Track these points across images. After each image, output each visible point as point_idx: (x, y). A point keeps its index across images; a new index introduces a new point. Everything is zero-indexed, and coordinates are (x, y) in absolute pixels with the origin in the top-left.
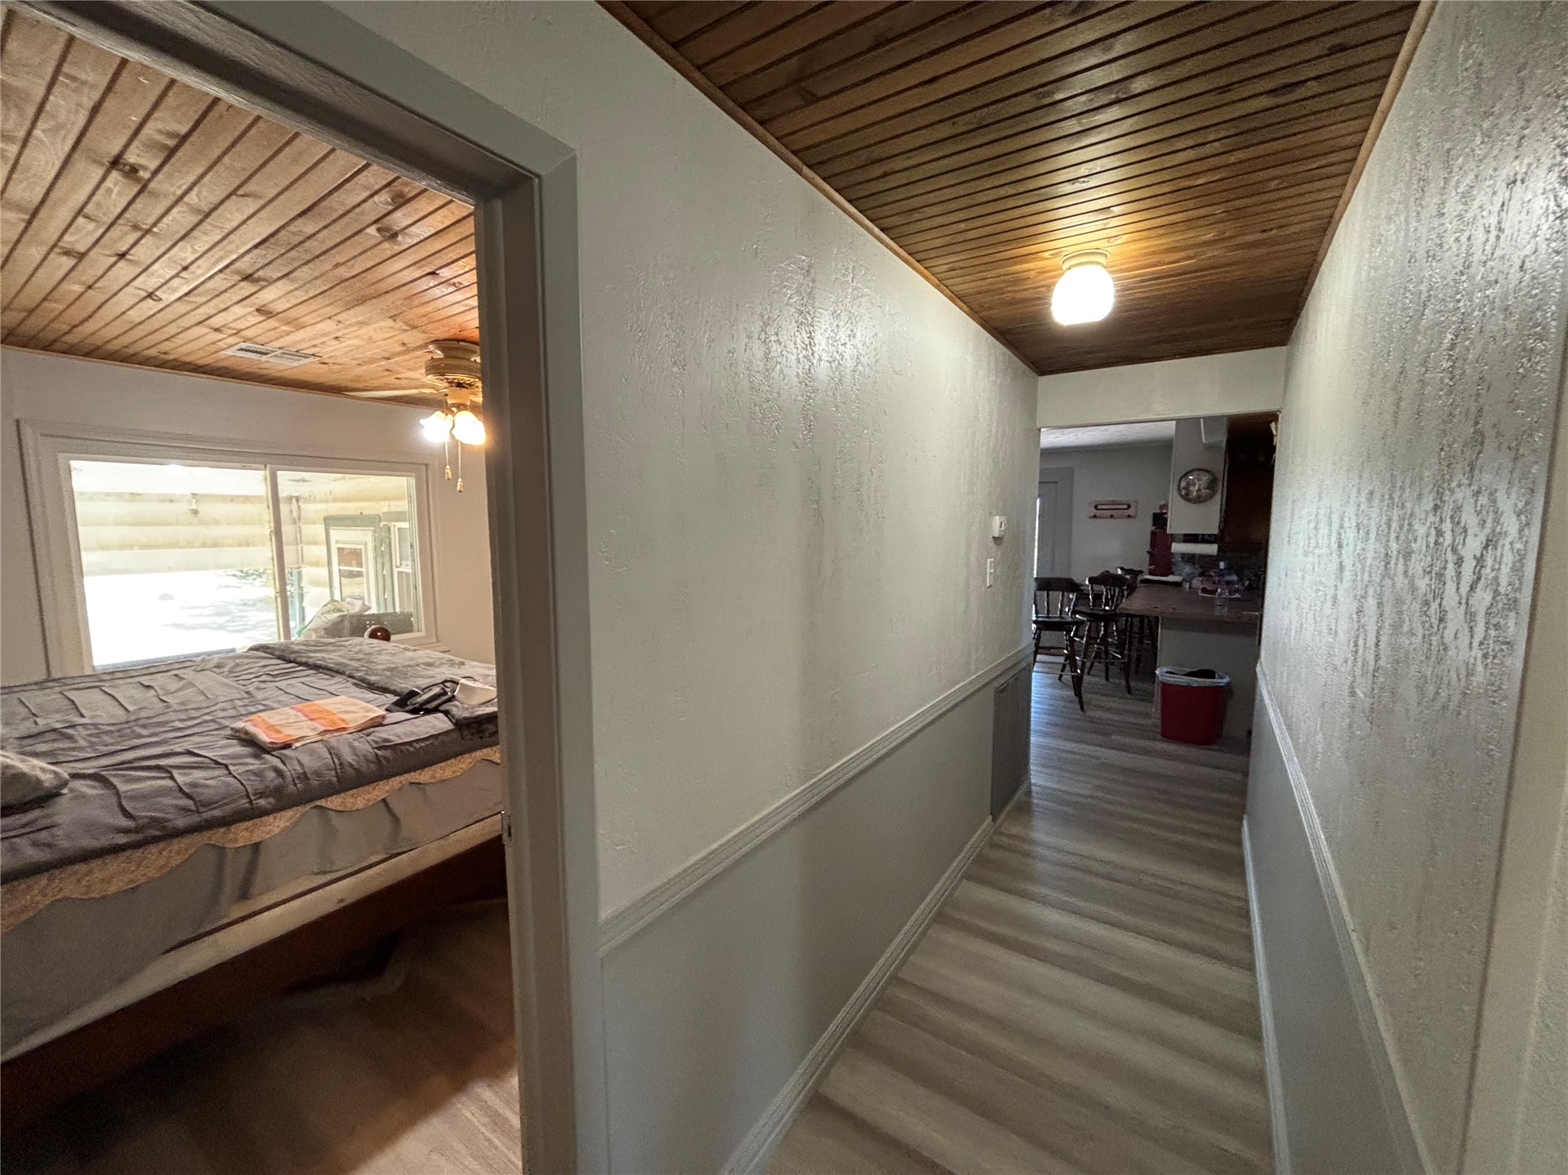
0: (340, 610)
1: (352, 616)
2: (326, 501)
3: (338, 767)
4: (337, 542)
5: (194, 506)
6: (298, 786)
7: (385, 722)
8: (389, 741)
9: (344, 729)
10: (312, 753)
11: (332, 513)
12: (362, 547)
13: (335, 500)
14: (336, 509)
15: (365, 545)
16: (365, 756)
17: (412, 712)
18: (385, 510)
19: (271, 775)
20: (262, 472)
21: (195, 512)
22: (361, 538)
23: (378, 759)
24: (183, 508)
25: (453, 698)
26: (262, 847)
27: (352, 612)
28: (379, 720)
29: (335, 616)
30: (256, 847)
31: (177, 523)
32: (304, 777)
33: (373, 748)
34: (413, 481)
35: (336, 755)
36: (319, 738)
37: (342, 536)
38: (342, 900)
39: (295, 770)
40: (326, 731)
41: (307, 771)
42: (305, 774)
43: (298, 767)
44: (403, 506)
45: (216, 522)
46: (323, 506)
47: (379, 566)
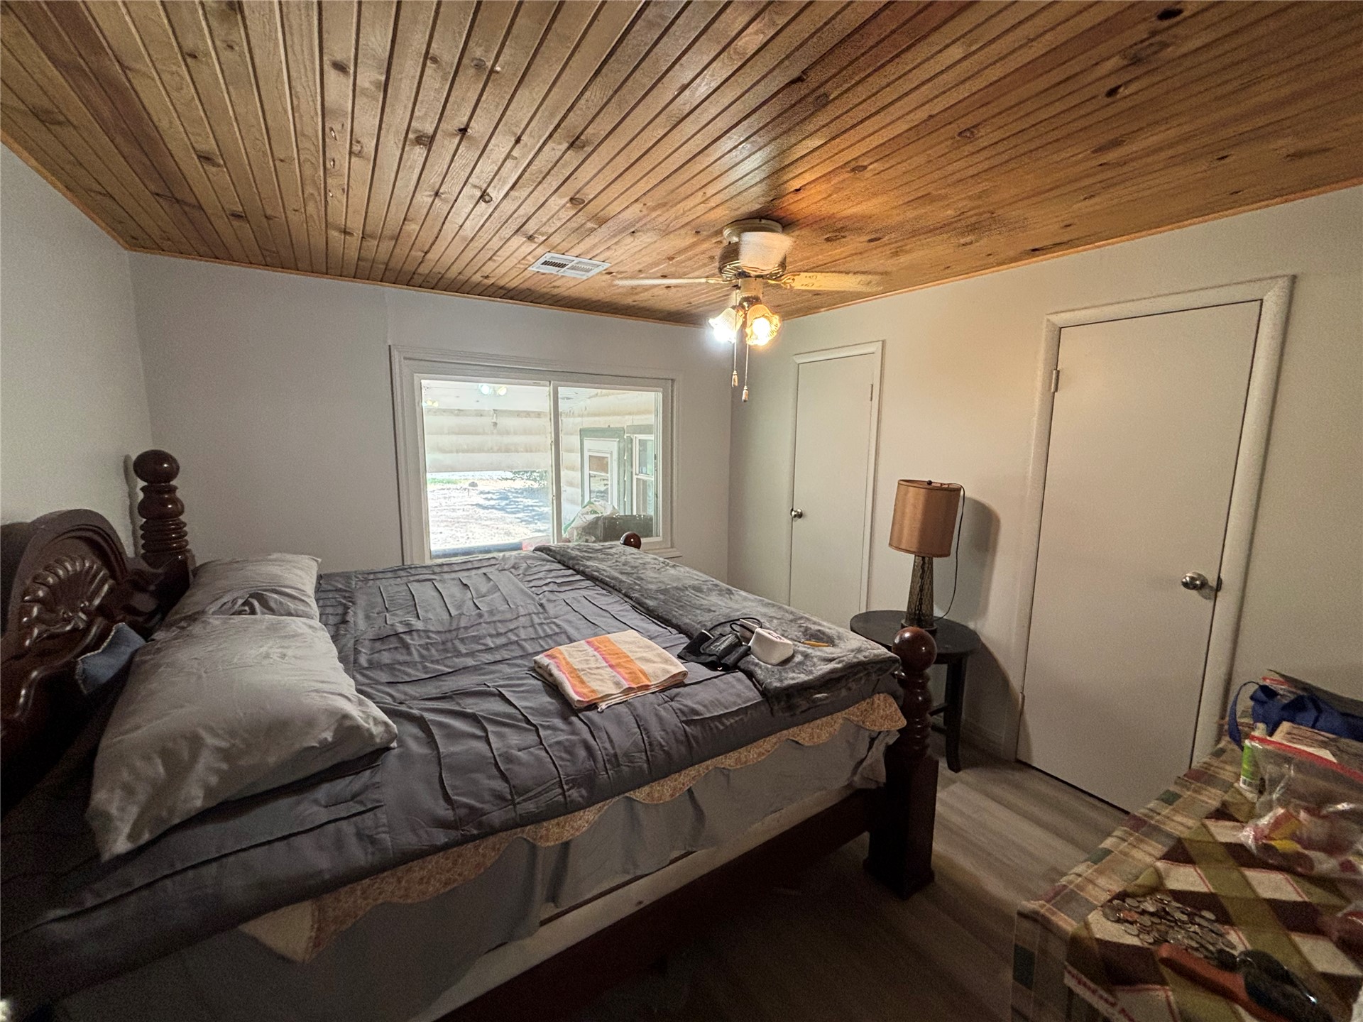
0: (595, 512)
1: (605, 518)
2: (581, 416)
3: (648, 747)
4: (589, 450)
5: (495, 420)
6: (610, 772)
7: (687, 681)
8: (697, 713)
9: (646, 687)
10: (619, 720)
11: (585, 426)
12: (608, 455)
13: (589, 415)
14: (589, 422)
15: (611, 453)
16: (674, 732)
17: (712, 666)
18: (629, 423)
19: (582, 753)
20: (547, 389)
21: (495, 424)
22: (609, 448)
23: (688, 740)
24: (487, 421)
25: (748, 652)
26: (572, 845)
27: (605, 514)
28: (680, 678)
29: (591, 517)
30: (566, 845)
31: (484, 433)
32: (614, 760)
33: (682, 722)
34: (660, 395)
35: (645, 729)
36: (623, 698)
37: (594, 446)
38: (640, 903)
39: (606, 749)
40: (630, 689)
41: (618, 751)
42: (615, 755)
43: (608, 745)
44: (650, 419)
45: (508, 433)
46: (579, 420)
47: (622, 472)
